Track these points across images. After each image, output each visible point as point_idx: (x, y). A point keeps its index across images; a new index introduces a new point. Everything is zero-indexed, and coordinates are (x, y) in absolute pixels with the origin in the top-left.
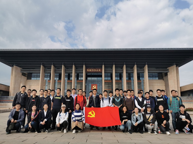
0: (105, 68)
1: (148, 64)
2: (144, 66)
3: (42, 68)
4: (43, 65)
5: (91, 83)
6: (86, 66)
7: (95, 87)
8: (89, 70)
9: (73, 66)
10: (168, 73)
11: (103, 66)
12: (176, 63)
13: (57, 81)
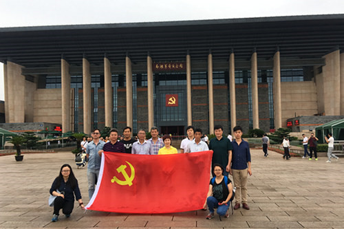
0: (191, 60)
1: (282, 49)
2: (273, 54)
3: (65, 66)
4: (66, 59)
5: (165, 92)
6: (152, 58)
8: (159, 65)
9: (127, 58)
10: (324, 68)
11: (188, 57)
12: (340, 45)
13: (96, 91)
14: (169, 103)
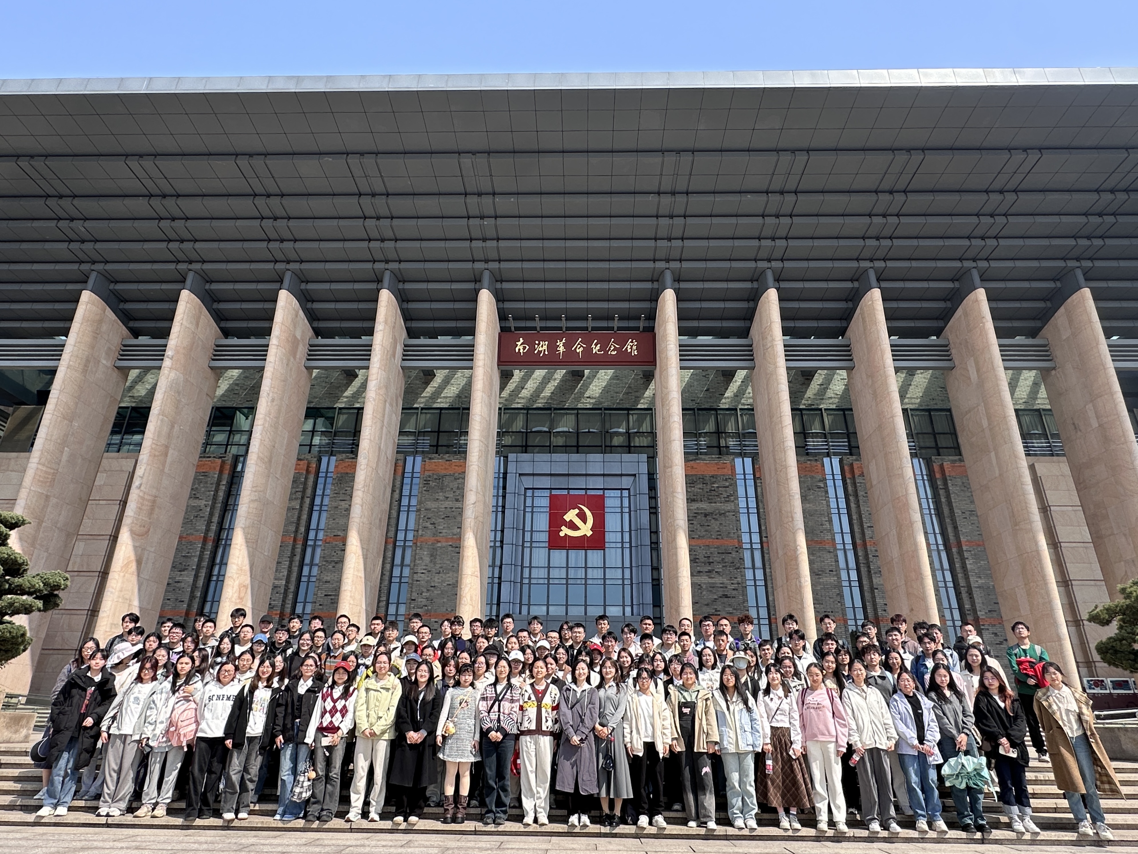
5: (546, 482)
7: (582, 517)
8: (530, 342)
9: (386, 297)
14: (565, 531)
